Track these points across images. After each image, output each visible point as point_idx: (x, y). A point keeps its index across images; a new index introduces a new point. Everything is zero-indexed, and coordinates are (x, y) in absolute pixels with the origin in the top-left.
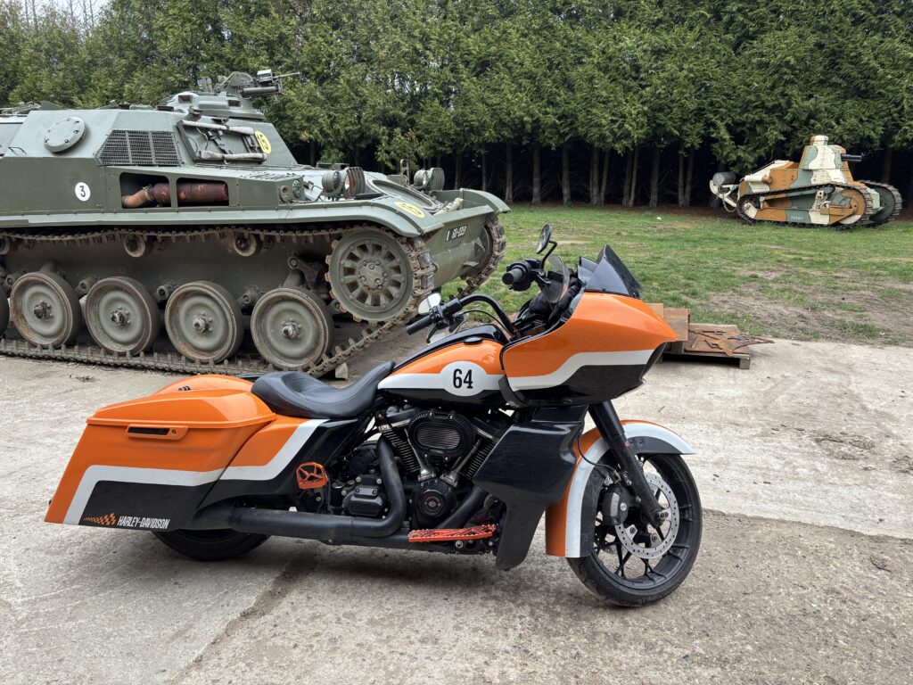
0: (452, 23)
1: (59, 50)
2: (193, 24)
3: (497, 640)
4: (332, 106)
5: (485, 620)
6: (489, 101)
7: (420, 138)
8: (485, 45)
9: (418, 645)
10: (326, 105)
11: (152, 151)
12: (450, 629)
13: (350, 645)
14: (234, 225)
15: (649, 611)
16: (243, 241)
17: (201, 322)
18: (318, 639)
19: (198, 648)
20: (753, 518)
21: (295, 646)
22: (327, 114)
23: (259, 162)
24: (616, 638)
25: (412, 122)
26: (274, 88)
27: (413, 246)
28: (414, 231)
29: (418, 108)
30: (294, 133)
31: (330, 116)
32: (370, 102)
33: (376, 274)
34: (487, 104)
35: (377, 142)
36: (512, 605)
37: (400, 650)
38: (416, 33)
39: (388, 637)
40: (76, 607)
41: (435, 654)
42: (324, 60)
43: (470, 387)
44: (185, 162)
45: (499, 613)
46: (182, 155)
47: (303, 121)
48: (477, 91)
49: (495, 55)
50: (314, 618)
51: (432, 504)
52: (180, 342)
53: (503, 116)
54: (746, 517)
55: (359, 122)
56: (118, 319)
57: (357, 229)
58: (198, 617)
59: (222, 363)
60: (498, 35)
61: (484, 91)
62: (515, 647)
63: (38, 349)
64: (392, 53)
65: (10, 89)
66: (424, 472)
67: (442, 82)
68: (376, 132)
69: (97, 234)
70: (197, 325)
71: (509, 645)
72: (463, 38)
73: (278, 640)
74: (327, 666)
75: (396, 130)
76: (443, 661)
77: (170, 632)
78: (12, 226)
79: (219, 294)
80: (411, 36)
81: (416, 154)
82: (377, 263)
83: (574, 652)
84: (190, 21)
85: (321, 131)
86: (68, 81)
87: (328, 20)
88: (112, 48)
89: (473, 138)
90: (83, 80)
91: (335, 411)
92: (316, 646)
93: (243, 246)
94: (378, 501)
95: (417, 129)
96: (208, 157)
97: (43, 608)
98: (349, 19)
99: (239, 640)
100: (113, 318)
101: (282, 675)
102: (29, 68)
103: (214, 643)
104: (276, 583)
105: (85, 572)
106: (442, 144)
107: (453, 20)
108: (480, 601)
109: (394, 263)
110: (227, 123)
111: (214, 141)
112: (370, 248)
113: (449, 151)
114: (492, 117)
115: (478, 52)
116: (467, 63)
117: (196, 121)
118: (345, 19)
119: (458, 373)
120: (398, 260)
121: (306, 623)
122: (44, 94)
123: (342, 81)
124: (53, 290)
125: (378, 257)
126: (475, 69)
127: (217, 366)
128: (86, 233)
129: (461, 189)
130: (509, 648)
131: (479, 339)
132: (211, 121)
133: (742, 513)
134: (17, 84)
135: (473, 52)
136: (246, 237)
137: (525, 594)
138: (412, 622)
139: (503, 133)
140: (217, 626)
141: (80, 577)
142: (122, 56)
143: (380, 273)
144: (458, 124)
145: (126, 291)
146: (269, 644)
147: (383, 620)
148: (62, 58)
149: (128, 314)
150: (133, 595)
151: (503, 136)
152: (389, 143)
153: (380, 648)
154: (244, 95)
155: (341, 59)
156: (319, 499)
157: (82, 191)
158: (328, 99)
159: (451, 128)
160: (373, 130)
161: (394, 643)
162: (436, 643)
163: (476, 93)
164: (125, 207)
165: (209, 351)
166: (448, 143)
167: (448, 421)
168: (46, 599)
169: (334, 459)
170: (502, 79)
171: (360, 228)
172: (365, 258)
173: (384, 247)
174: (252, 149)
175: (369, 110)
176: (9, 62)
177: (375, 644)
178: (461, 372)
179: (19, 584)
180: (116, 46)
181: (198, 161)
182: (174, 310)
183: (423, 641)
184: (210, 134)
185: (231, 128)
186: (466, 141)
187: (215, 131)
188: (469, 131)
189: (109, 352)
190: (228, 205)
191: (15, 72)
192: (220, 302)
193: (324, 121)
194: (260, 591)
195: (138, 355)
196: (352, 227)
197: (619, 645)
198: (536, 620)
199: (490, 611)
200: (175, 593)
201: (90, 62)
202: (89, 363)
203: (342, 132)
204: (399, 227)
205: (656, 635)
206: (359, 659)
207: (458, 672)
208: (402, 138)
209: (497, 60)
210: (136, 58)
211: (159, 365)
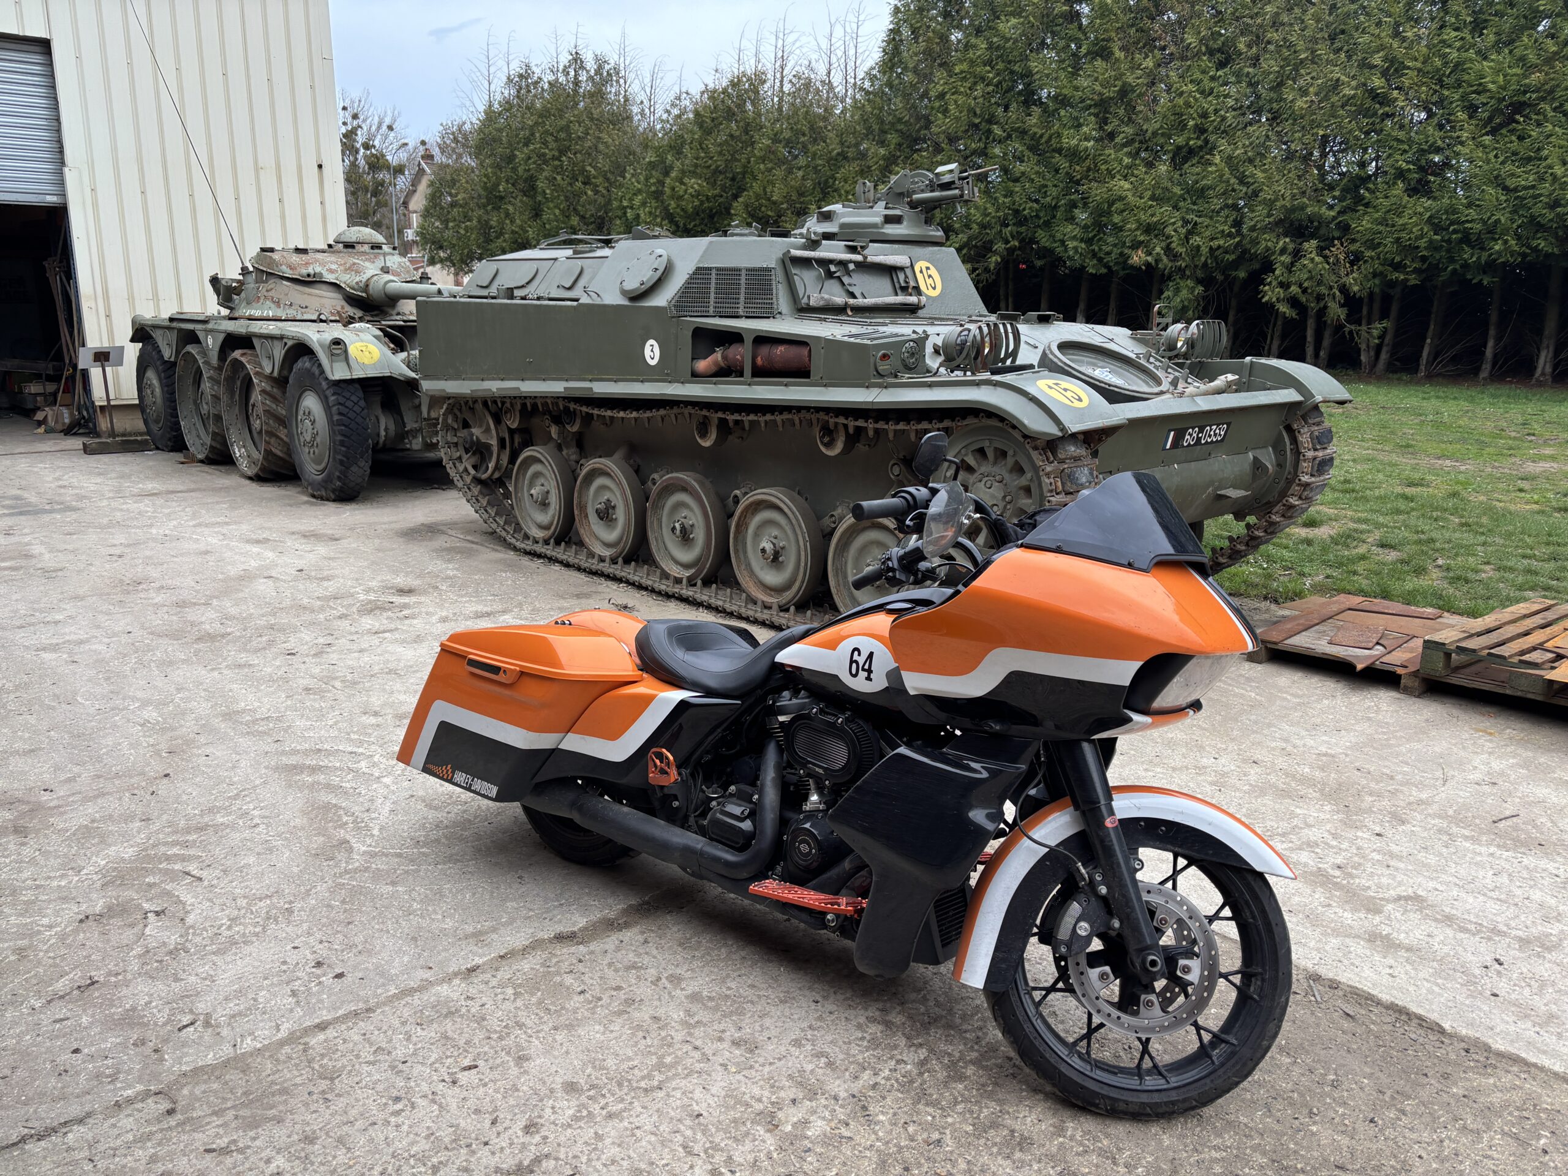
0: (1454, 34)
1: (802, 139)
2: (988, 85)
3: (838, 1078)
4: (1194, 204)
5: (845, 1047)
6: (1511, 183)
7: (1356, 259)
8: (1518, 71)
9: (726, 1045)
10: (1182, 204)
11: (742, 296)
12: (786, 1041)
13: (642, 1015)
14: (814, 408)
15: (1120, 1129)
16: (828, 432)
17: (768, 546)
18: (615, 993)
19: (481, 956)
20: (1500, 1055)
21: (582, 992)
22: (1183, 219)
23: (911, 310)
24: (1024, 1143)
25: (1345, 228)
26: (957, 192)
27: (1054, 454)
28: (1053, 430)
29: (1359, 200)
30: (1121, 254)
31: (1186, 222)
32: (1266, 194)
33: (993, 496)
34: (1505, 188)
35: (1268, 266)
36: (903, 1042)
37: (698, 1043)
38: (1377, 60)
39: (697, 1022)
40: (407, 872)
41: (737, 1064)
42: (1191, 123)
43: (869, 679)
44: (784, 312)
45: (874, 1044)
46: (782, 301)
47: (1138, 233)
48: (1488, 162)
49: (1537, 90)
50: (634, 966)
51: (804, 848)
52: (745, 573)
53: (1538, 209)
54: (1487, 1048)
55: (1239, 233)
56: (678, 532)
57: (970, 421)
58: (511, 921)
59: (787, 610)
60: (1554, 49)
61: (1503, 163)
62: (854, 1096)
63: (595, 561)
64: (1320, 102)
65: (736, 197)
66: (814, 798)
67: (1415, 148)
68: (1268, 249)
69: (662, 412)
70: (763, 550)
71: (846, 1091)
72: (1471, 60)
73: (569, 980)
74: (597, 1027)
75: (1306, 245)
76: (739, 1077)
77: (469, 929)
78: (578, 394)
79: (794, 509)
80: (1364, 65)
81: (1344, 289)
82: (997, 478)
83: (936, 1136)
84: (983, 79)
85: (1168, 249)
86: (809, 184)
87: (1211, 52)
88: (869, 129)
89: (1468, 255)
90: (826, 181)
91: (712, 683)
92: (606, 999)
93: (826, 439)
94: (747, 825)
95: (1354, 241)
96: (822, 303)
97: (380, 864)
98: (1249, 46)
99: (527, 965)
100: (674, 529)
101: (541, 1018)
102: (762, 166)
103: (502, 957)
104: (625, 912)
105: (446, 837)
106: (1398, 267)
107: (1456, 29)
108: (862, 1020)
109: (1023, 481)
110: (866, 252)
111: (839, 278)
112: (990, 454)
113: (1413, 280)
114: (1515, 212)
115: (1500, 87)
116: (1472, 110)
117: (814, 250)
118: (1242, 46)
119: (856, 653)
120: (1029, 475)
121: (616, 971)
122: (774, 203)
123: (1217, 159)
124: (619, 484)
125: (1001, 470)
126: (1490, 119)
127: (782, 614)
128: (651, 409)
129: (1248, 359)
130: (843, 1094)
131: (908, 606)
132: (844, 248)
133: (1483, 1039)
134: (745, 190)
135: (1491, 86)
136: (832, 427)
137: (936, 1033)
138: (744, 1014)
139: (1534, 243)
140: (518, 939)
141: (437, 841)
142: (882, 143)
143: (1001, 495)
144: (1437, 228)
145: (691, 493)
146: (558, 979)
147: (710, 999)
148: (805, 149)
149: (692, 526)
150: (469, 876)
151: (1535, 250)
152: (1289, 268)
153: (677, 1031)
154: (913, 205)
155: (1224, 119)
156: (676, 804)
157: (652, 352)
158: (1188, 192)
159: (1422, 237)
160: (1263, 244)
161: (698, 1032)
162: (751, 1051)
163: (1486, 167)
164: (695, 376)
165: (777, 590)
166: (1412, 265)
167: (833, 725)
168: (386, 855)
169: (708, 752)
170: (1549, 136)
171: (976, 421)
172: (983, 469)
173: (1010, 453)
174: (904, 289)
175: (1261, 210)
176: (739, 161)
177: (673, 1024)
178: (859, 655)
179: (376, 832)
180: (876, 127)
181: (804, 310)
182: (742, 526)
183: (736, 1043)
184: (833, 268)
185: (870, 259)
186: (1452, 260)
187: (842, 264)
188: (1461, 241)
189: (665, 576)
190: (809, 377)
191: (744, 173)
192: (794, 521)
193: (1175, 230)
194: (596, 915)
195: (695, 585)
196: (964, 418)
197: (1018, 1155)
198: (921, 1074)
199: (863, 1039)
200: (511, 888)
201: (838, 154)
202: (640, 587)
203: (1204, 250)
204: (1026, 422)
205: (1097, 1166)
206: (641, 1034)
207: (747, 1097)
208: (1318, 259)
209: (1543, 99)
210: (900, 145)
211: (714, 602)
